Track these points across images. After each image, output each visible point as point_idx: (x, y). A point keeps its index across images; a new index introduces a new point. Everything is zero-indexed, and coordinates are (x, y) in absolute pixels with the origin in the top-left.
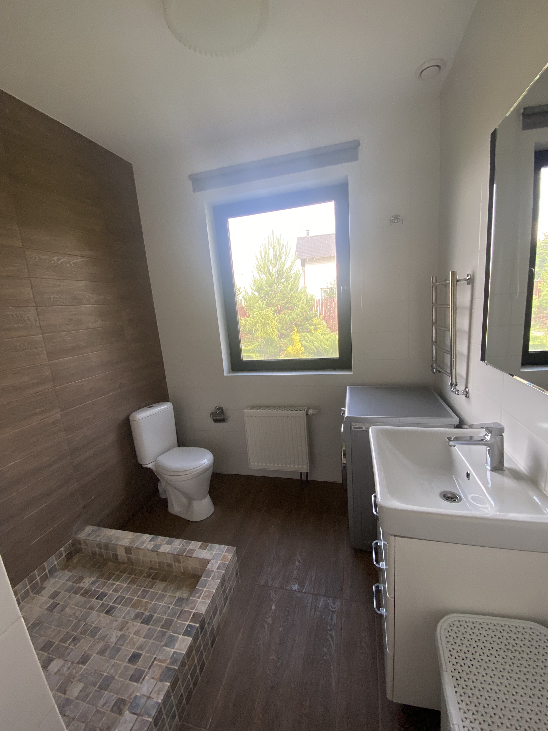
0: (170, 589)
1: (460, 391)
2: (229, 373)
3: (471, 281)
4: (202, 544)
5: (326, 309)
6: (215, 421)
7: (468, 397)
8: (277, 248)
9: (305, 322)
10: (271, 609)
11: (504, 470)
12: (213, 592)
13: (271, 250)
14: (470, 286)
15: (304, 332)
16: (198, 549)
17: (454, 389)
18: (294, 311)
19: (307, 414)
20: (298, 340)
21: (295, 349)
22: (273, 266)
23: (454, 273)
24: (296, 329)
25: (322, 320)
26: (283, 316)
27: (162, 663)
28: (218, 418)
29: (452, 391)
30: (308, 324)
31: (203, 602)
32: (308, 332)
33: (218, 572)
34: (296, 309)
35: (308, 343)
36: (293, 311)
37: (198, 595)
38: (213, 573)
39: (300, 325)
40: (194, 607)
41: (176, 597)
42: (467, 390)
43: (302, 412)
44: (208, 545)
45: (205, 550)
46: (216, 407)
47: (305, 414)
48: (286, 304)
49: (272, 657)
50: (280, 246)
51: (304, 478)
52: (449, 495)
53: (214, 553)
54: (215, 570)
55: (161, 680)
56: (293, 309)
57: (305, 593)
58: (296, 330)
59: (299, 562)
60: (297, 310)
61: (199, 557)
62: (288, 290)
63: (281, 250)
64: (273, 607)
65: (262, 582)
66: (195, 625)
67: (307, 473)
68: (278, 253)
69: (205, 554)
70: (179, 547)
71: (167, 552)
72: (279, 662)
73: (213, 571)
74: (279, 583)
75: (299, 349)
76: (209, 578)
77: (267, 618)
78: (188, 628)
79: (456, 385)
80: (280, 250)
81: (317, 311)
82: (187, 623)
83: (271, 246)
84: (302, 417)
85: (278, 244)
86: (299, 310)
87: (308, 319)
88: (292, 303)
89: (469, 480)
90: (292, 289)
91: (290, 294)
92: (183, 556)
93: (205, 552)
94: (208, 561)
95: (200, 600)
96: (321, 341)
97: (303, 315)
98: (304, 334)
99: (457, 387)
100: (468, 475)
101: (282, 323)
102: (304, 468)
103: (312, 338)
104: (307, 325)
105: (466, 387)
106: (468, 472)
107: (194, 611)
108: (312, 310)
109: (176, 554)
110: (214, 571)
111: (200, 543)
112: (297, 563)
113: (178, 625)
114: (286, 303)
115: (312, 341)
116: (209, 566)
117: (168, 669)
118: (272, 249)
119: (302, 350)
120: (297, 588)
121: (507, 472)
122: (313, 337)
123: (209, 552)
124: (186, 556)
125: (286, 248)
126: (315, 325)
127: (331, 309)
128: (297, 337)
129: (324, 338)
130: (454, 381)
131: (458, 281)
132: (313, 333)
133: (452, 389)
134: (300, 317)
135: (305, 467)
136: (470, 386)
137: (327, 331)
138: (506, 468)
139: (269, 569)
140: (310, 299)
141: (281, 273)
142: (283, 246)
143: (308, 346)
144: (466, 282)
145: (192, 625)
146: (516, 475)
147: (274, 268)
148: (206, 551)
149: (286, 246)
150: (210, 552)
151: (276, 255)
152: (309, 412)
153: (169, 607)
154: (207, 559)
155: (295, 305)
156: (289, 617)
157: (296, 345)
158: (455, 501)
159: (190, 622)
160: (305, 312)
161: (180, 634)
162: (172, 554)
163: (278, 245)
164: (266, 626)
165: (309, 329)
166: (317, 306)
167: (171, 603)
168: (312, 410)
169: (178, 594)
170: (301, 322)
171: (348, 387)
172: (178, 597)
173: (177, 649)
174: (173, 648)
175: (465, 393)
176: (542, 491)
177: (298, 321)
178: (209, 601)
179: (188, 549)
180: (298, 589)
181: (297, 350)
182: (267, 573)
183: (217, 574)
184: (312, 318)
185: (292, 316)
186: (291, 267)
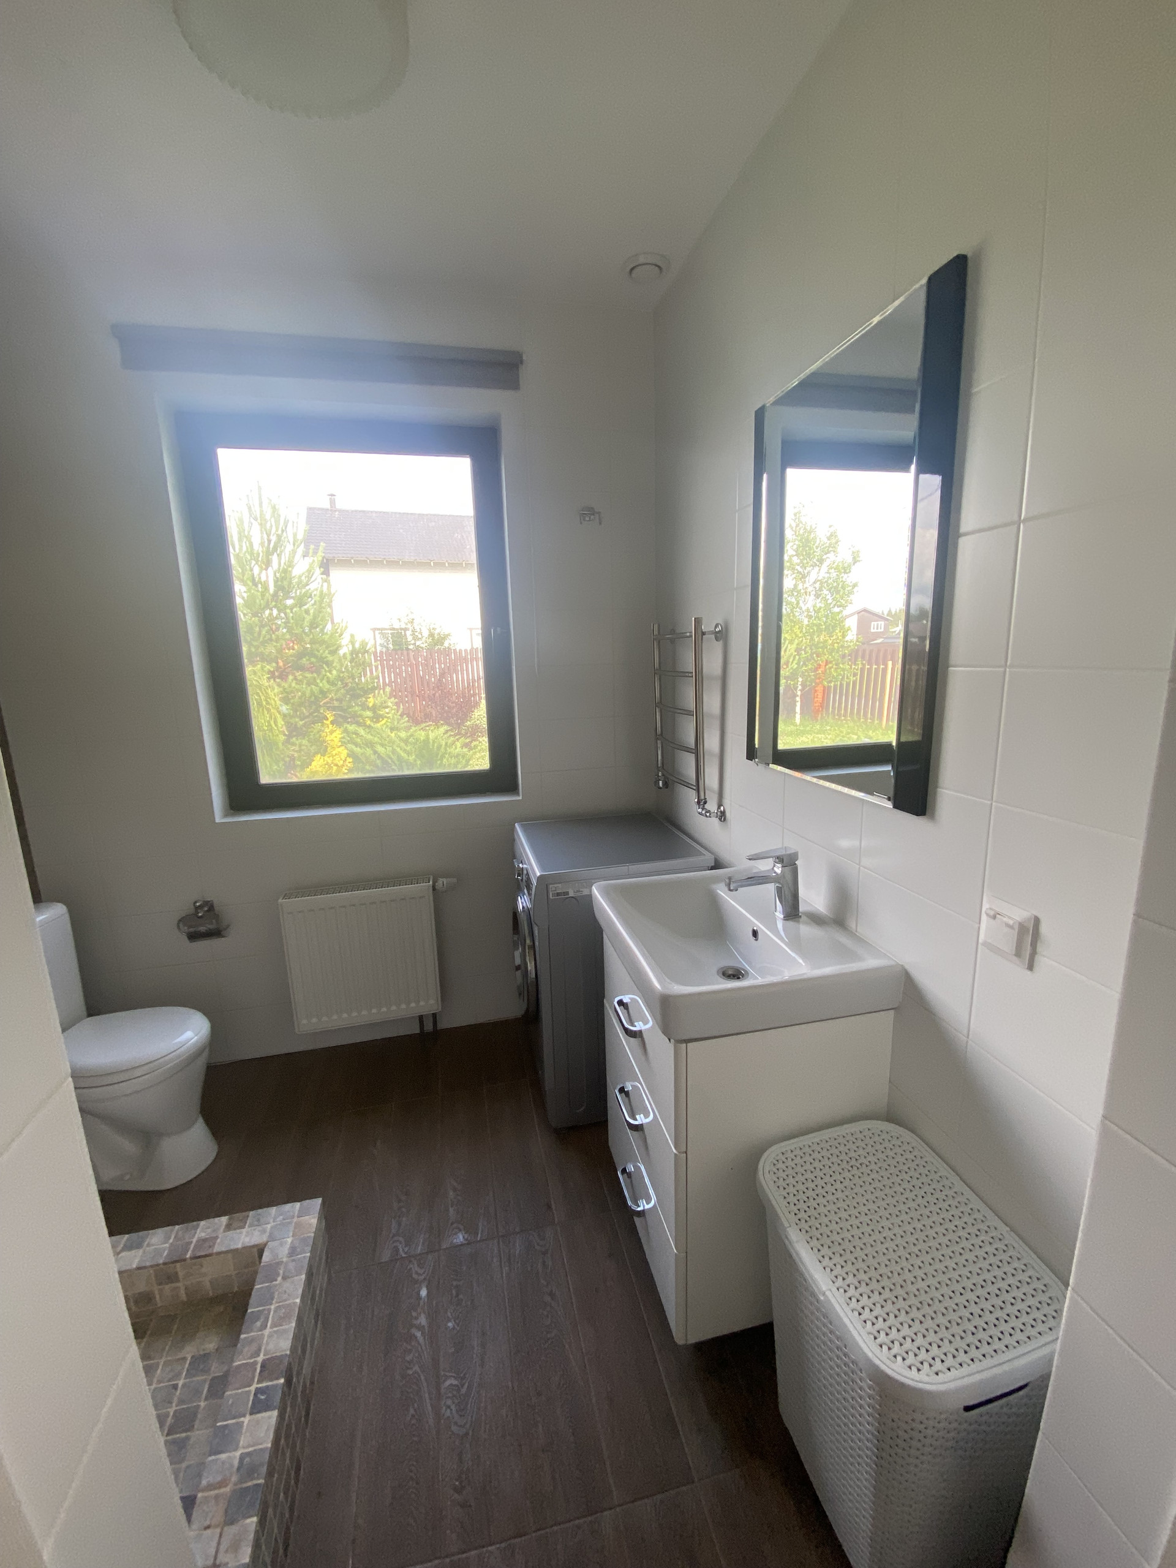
0: (164, 1349)
1: (712, 811)
2: (226, 815)
3: (722, 635)
4: (230, 1219)
5: (392, 675)
6: (193, 937)
7: (725, 819)
8: (271, 526)
9: (350, 701)
10: (419, 1297)
11: (801, 916)
12: (295, 1303)
13: (256, 528)
14: (720, 643)
15: (351, 723)
16: (224, 1232)
17: (703, 809)
18: (321, 676)
19: (434, 889)
20: (337, 742)
21: (330, 762)
22: (261, 568)
23: (698, 621)
24: (330, 716)
25: (389, 698)
26: (294, 684)
27: (220, 1487)
28: (202, 929)
29: (700, 814)
30: (358, 705)
31: (275, 1332)
32: (359, 724)
33: (293, 1260)
34: (326, 671)
35: (360, 747)
36: (318, 676)
37: (258, 1324)
38: (282, 1267)
39: (340, 708)
40: (259, 1350)
41: (184, 1359)
42: (722, 808)
43: (422, 886)
44: (248, 1216)
45: (244, 1228)
46: (196, 902)
47: (431, 889)
48: (301, 658)
49: (448, 1383)
50: (277, 522)
51: (429, 1027)
52: (730, 972)
53: (269, 1226)
54: (285, 1260)
55: (230, 1521)
56: (318, 672)
57: (482, 1240)
58: (330, 720)
59: (455, 1190)
60: (330, 672)
61: (233, 1247)
62: (304, 625)
63: (283, 531)
64: (424, 1293)
65: (386, 1256)
66: (275, 1382)
67: (434, 1015)
68: (274, 538)
69: (245, 1237)
70: (167, 1245)
71: (134, 1266)
72: (463, 1386)
73: (280, 1263)
74: (423, 1243)
75: (342, 762)
76: (276, 1280)
77: (416, 1318)
78: (259, 1395)
79: (705, 803)
80: (280, 532)
81: (378, 678)
82: (253, 1388)
83: (256, 519)
84: (424, 897)
85: (273, 515)
86: (334, 672)
87: (358, 693)
88: (316, 657)
89: (757, 940)
90: (313, 625)
91: (311, 636)
92: (185, 1260)
93: (244, 1233)
94: (258, 1250)
95: (267, 1332)
96: (392, 742)
97: (347, 684)
98: (352, 728)
99: (706, 806)
100: (755, 934)
101: (292, 701)
102: (428, 1004)
103: (369, 737)
104: (357, 708)
105: (720, 805)
106: (755, 928)
107: (260, 1359)
108: (365, 675)
109: (165, 1264)
110: (282, 1262)
111: (224, 1220)
112: (451, 1193)
113: (230, 1402)
114: (301, 655)
115: (370, 744)
116: (266, 1257)
117: (240, 1494)
118: (258, 527)
119: (349, 765)
120: (464, 1237)
121: (804, 918)
122: (372, 735)
123: (255, 1230)
124: (191, 1258)
125: (295, 528)
126: (374, 709)
127: (404, 675)
128: (334, 734)
129: (399, 736)
130: (702, 797)
131: (703, 634)
132: (369, 727)
133: (700, 810)
134: (338, 690)
135: (432, 1002)
136: (727, 802)
137: (404, 723)
138: (802, 913)
139: (394, 1225)
140: (360, 649)
141: (285, 583)
142: (286, 523)
143: (362, 754)
144: (713, 636)
145: (267, 1387)
146: (816, 919)
147: (264, 572)
148: (244, 1231)
149: (295, 524)
150: (260, 1228)
151: (269, 541)
152: (439, 884)
153: (175, 1387)
154: (253, 1246)
155: (324, 663)
156: (461, 1296)
157: (334, 753)
158: (739, 978)
159: (258, 1383)
160: (349, 677)
161: (244, 1416)
162: (152, 1266)
163: (273, 520)
164: (419, 1334)
165: (361, 716)
166: (377, 668)
167: (178, 1376)
168: (445, 880)
169: (189, 1351)
170: (340, 700)
171: (516, 824)
172: (192, 1357)
173: (244, 1448)
174: (236, 1450)
175: (719, 813)
176: (852, 932)
177: (332, 699)
178: (294, 1325)
179: (194, 1240)
180: (467, 1240)
181: (336, 765)
182: (391, 1236)
183: (291, 1266)
184: (367, 691)
185: (317, 685)
186: (309, 574)
